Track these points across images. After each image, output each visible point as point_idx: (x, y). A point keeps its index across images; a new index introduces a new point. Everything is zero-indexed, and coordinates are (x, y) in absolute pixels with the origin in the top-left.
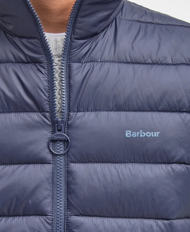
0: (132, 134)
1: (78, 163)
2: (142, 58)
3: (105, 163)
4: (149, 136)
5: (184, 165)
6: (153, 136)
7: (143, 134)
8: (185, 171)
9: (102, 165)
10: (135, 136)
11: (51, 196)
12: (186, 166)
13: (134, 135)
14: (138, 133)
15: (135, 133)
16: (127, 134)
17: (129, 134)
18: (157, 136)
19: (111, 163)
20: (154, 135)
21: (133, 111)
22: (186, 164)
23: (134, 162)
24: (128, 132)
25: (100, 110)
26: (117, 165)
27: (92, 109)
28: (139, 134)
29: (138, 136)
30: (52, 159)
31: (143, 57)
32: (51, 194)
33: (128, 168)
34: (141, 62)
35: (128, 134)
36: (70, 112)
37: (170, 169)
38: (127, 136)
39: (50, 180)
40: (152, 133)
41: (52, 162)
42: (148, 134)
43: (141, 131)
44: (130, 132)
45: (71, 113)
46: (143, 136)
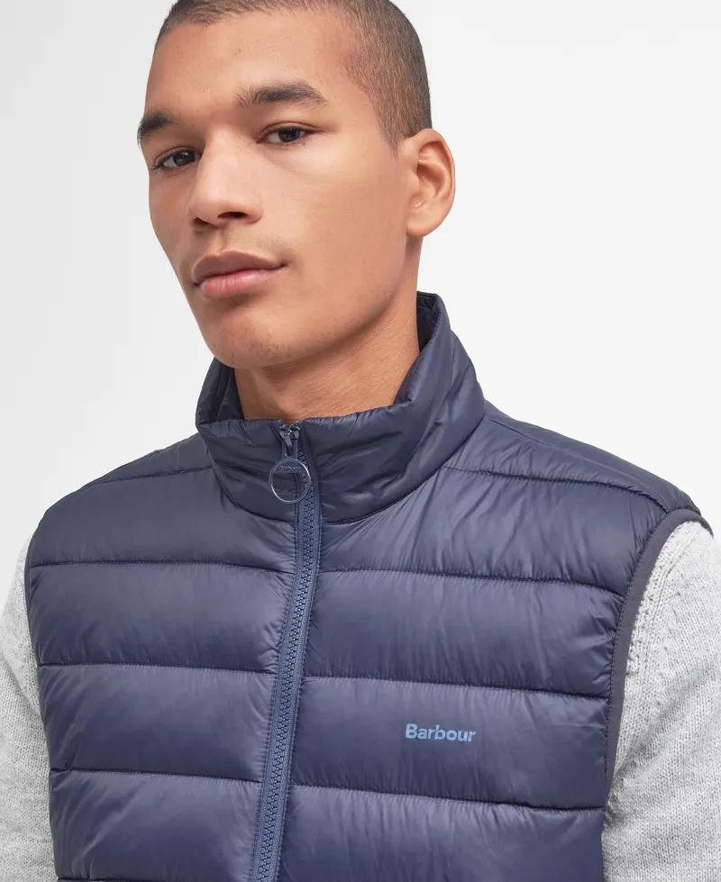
0: (418, 732)
1: (310, 786)
2: (468, 563)
3: (362, 789)
4: (453, 739)
5: (526, 810)
6: (460, 739)
7: (440, 734)
8: (527, 823)
9: (355, 793)
10: (425, 737)
11: (250, 852)
12: (532, 811)
13: (422, 736)
14: (431, 731)
15: (425, 730)
16: (408, 731)
17: (414, 731)
18: (470, 740)
19: (374, 791)
20: (462, 737)
21: (431, 682)
22: (531, 807)
23: (420, 794)
24: (412, 728)
25: (365, 676)
26: (384, 798)
27: (349, 672)
28: (433, 734)
29: (429, 737)
30: (261, 774)
31: (472, 562)
32: (250, 847)
33: (405, 804)
34: (466, 573)
35: (410, 732)
36: (305, 675)
37: (490, 815)
38: (408, 736)
39: (253, 818)
40: (460, 732)
41: (260, 780)
42: (452, 735)
43: (438, 726)
44: (415, 727)
45: (308, 679)
46: (440, 738)
